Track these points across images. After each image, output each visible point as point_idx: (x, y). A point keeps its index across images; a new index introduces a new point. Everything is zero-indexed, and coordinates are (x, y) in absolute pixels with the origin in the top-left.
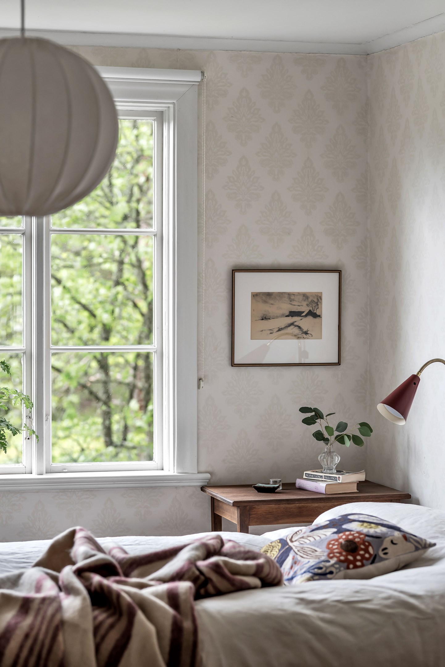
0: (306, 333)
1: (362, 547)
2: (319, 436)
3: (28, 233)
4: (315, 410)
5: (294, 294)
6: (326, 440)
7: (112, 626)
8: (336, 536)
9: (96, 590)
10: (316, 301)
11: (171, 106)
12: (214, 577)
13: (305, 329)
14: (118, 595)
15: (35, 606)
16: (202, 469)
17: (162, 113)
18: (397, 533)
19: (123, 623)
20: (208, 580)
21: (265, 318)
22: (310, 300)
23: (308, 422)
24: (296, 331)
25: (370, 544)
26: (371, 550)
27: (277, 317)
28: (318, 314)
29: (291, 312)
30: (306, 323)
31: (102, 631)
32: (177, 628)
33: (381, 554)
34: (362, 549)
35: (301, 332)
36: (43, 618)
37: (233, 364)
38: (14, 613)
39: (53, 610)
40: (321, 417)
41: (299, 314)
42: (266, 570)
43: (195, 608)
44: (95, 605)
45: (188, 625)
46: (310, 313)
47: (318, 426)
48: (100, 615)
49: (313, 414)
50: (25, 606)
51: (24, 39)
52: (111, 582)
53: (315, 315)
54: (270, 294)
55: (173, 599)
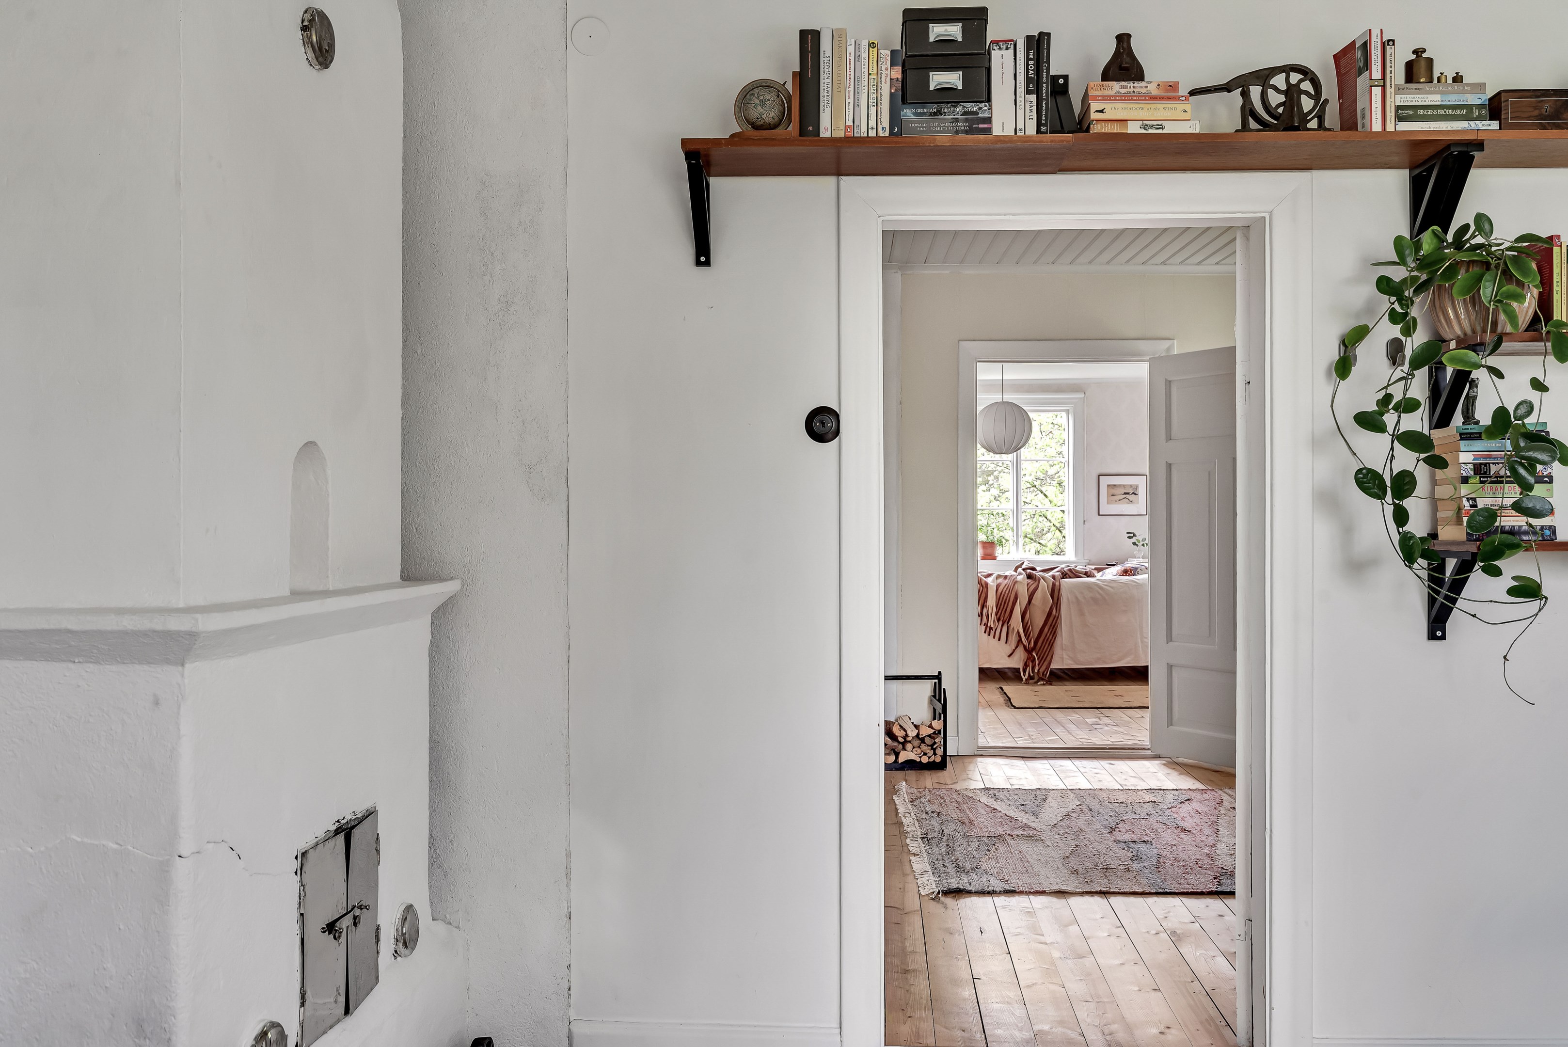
0: (1132, 502)
2: (1134, 544)
4: (1133, 533)
5: (1126, 485)
6: (1137, 545)
7: (1033, 584)
8: (1124, 567)
9: (1028, 575)
10: (1136, 488)
11: (1072, 407)
12: (1069, 573)
13: (1131, 500)
14: (1035, 575)
16: (1086, 558)
17: (1069, 410)
18: (1143, 567)
19: (1037, 583)
20: (1066, 574)
21: (1113, 495)
22: (1133, 488)
23: (1129, 537)
24: (1127, 501)
25: (1132, 570)
26: (1132, 572)
27: (1119, 495)
29: (1124, 493)
30: (1132, 497)
31: (1030, 585)
32: (1054, 584)
33: (1136, 574)
34: (1129, 572)
35: (1129, 501)
36: (1009, 579)
37: (1099, 515)
38: (1002, 579)
39: (1014, 579)
40: (1136, 536)
41: (1128, 494)
42: (1089, 573)
43: (1061, 580)
44: (1028, 578)
45: (1057, 584)
46: (1133, 493)
47: (1134, 540)
48: (1029, 581)
49: (1132, 535)
50: (1006, 577)
51: (1003, 402)
52: (1034, 572)
53: (1136, 494)
54: (1115, 485)
55: (1054, 577)
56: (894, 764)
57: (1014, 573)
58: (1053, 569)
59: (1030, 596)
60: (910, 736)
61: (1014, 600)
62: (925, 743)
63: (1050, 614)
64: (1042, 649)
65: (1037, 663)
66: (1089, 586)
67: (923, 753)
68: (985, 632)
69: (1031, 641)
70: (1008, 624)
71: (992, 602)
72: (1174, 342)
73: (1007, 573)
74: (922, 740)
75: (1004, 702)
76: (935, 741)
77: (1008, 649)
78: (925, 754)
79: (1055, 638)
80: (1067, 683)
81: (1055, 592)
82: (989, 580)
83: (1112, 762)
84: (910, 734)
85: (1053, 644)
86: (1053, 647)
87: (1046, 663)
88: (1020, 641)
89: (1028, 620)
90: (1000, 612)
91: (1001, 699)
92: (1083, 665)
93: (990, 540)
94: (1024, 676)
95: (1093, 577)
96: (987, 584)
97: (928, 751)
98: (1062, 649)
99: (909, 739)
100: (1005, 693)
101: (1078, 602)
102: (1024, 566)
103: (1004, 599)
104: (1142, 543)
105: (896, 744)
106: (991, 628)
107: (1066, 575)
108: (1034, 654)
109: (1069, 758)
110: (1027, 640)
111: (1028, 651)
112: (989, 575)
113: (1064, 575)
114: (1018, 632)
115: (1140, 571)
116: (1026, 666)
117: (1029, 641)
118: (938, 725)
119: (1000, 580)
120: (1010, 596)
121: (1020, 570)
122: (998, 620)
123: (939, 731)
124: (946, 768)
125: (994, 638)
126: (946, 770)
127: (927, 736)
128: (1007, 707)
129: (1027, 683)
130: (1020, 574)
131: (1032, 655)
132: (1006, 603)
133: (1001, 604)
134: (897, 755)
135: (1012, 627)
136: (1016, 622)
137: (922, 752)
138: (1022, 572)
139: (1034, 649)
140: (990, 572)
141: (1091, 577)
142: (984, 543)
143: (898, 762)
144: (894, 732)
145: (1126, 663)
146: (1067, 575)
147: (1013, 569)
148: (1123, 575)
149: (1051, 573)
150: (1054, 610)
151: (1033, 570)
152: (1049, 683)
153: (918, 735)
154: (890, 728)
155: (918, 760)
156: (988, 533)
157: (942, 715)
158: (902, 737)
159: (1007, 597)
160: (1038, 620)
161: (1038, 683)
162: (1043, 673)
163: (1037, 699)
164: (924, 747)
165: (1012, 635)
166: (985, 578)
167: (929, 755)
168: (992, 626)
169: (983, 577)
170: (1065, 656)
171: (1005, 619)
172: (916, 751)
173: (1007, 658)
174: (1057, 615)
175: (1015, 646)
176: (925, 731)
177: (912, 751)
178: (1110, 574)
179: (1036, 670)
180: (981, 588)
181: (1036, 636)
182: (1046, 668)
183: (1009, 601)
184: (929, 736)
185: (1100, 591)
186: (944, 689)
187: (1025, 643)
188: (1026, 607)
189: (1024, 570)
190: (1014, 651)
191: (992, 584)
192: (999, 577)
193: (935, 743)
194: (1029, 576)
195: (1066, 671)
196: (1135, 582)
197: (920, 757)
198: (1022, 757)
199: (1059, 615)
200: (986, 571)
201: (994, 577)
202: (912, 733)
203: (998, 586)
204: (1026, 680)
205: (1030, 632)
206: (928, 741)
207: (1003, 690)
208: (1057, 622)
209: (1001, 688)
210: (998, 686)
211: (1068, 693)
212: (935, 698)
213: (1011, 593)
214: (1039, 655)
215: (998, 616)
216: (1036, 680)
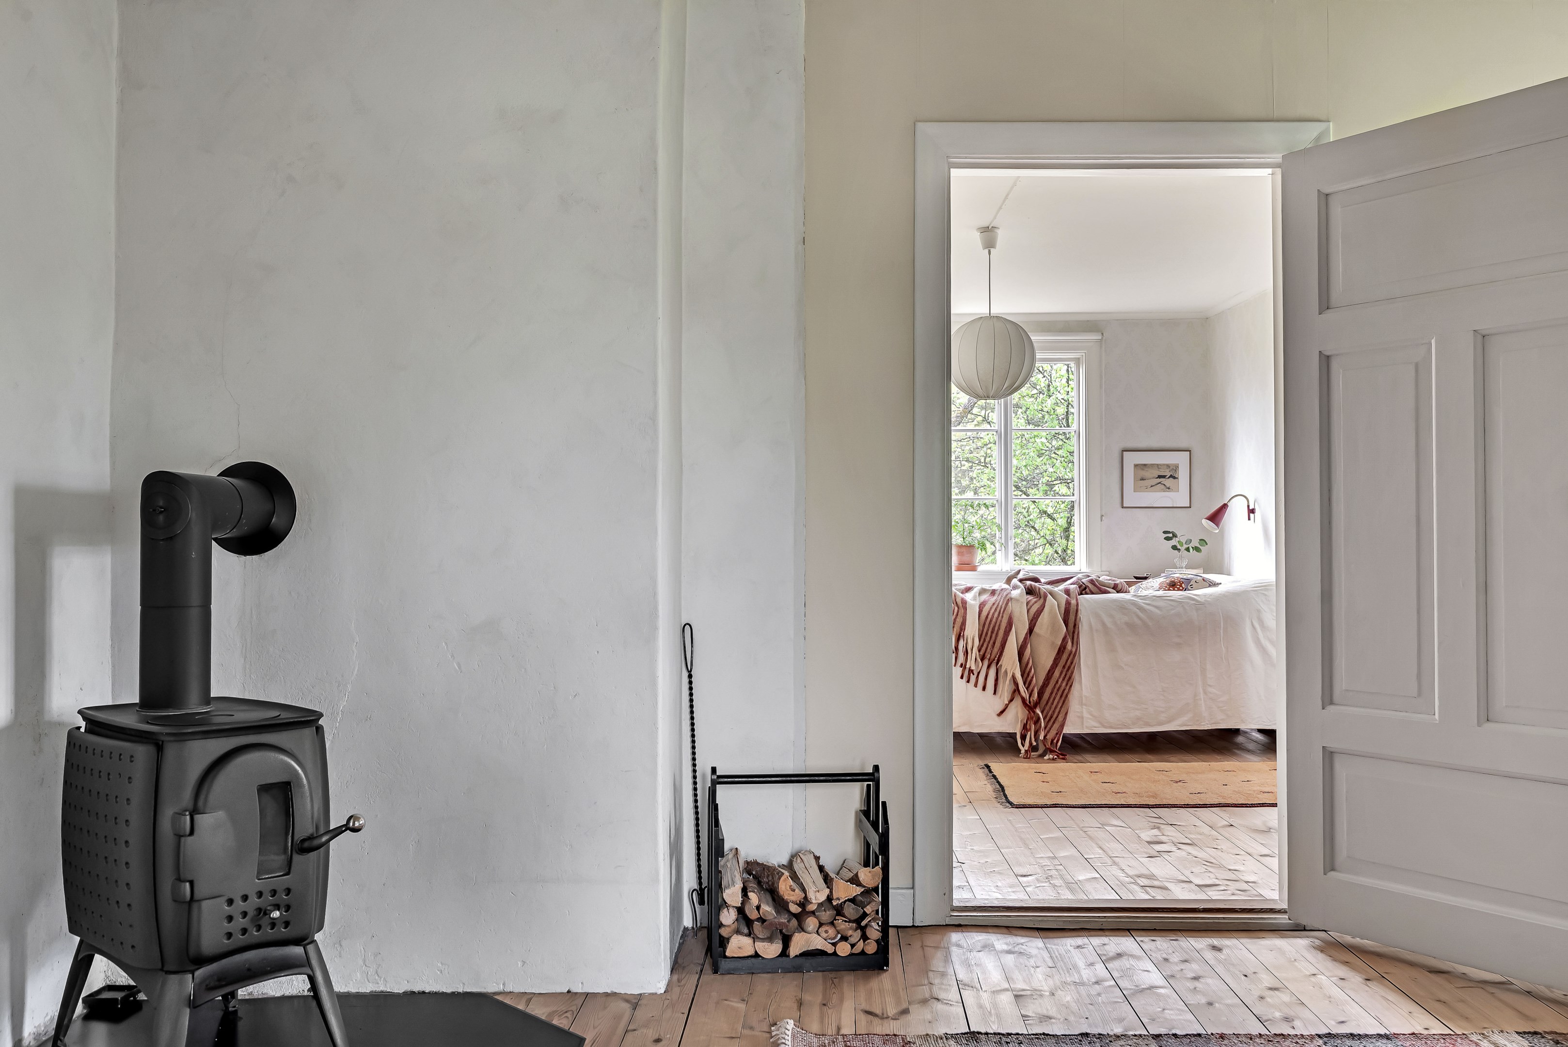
0: (1169, 488)
1: (1179, 584)
2: (1174, 548)
3: (999, 431)
4: (1173, 533)
5: (1160, 465)
6: (1179, 550)
7: (1036, 602)
8: (1165, 580)
9: (1028, 588)
10: (1175, 469)
11: (1084, 354)
12: (1090, 585)
13: (1168, 486)
14: (1039, 589)
15: (998, 593)
16: (1103, 570)
17: (1079, 358)
18: (1199, 577)
19: (1042, 600)
20: (1086, 587)
21: (1142, 479)
22: (1171, 468)
23: (1167, 539)
24: (1163, 487)
25: (1183, 583)
26: (1183, 585)
27: (1150, 479)
28: (1176, 477)
29: (1159, 476)
30: (1168, 482)
31: (1031, 604)
32: (1068, 603)
33: (1189, 587)
34: (1178, 585)
35: (1165, 488)
37: (1123, 507)
38: (988, 595)
39: (1007, 595)
40: (1176, 537)
41: (1164, 477)
42: (1120, 587)
43: (1078, 597)
44: (1027, 593)
45: (1073, 602)
46: (1171, 476)
47: (1174, 542)
48: (1030, 598)
49: (1171, 535)
50: (993, 592)
51: (990, 317)
52: (1037, 584)
53: (1174, 478)
54: (1145, 465)
55: (1067, 592)
56: (780, 959)
57: (1006, 586)
58: (1064, 580)
59: (1032, 620)
60: (814, 901)
61: (1006, 627)
62: (844, 916)
63: (1061, 650)
64: (1050, 704)
65: (1043, 725)
66: (1122, 607)
67: (839, 936)
68: (962, 677)
69: (1032, 691)
70: (997, 663)
71: (972, 630)
72: (1330, 125)
73: (996, 586)
74: (839, 911)
75: (994, 795)
76: (864, 912)
77: (998, 703)
78: (844, 938)
79: (1071, 686)
80: (1088, 757)
81: (1070, 616)
82: (968, 597)
83: (1216, 942)
84: (813, 898)
85: (1067, 696)
86: (1067, 700)
87: (1056, 726)
88: (1016, 690)
89: (1029, 659)
90: (985, 645)
91: (988, 788)
92: (1115, 728)
93: (967, 542)
94: (1023, 746)
95: (1126, 592)
96: (964, 602)
97: (850, 932)
98: (1081, 704)
99: (812, 907)
100: (994, 777)
101: (1106, 630)
102: (1020, 576)
103: (992, 626)
104: (1185, 546)
105: (783, 919)
106: (971, 671)
107: (1085, 589)
108: (1038, 711)
109: (1129, 930)
110: (1027, 689)
111: (1030, 707)
112: (968, 590)
113: (1083, 590)
114: (1014, 677)
115: (1195, 585)
116: (1025, 728)
117: (1030, 691)
118: (869, 876)
119: (984, 597)
120: (1001, 621)
121: (1015, 581)
122: (982, 659)
123: (876, 889)
124: (887, 966)
125: (976, 685)
126: (887, 970)
127: (849, 900)
128: (999, 805)
129: (1027, 757)
130: (1015, 587)
131: (1034, 712)
132: (994, 631)
133: (987, 634)
134: (786, 941)
135: (1003, 670)
136: (1010, 662)
137: (838, 933)
138: (1019, 584)
139: (1036, 704)
140: (969, 585)
141: (1122, 592)
142: (960, 547)
143: (789, 956)
144: (781, 893)
145: (1180, 726)
146: (1087, 589)
147: (1004, 582)
148: (1169, 590)
149: (1063, 586)
150: (1070, 643)
151: (1036, 582)
152: (1061, 757)
153: (829, 899)
154: (773, 884)
155: (830, 949)
156: (965, 533)
157: (880, 856)
158: (797, 904)
159: (996, 623)
160: (1045, 658)
161: (1046, 757)
162: (1052, 741)
163: (1046, 788)
164: (840, 922)
165: (1004, 682)
166: (962, 593)
167: (853, 940)
168: (973, 668)
169: (958, 593)
170: (1086, 715)
171: (992, 657)
172: (826, 932)
173: (996, 718)
174: (1074, 650)
175: (1009, 698)
176: (844, 891)
177: (817, 932)
178: (1151, 588)
179: (1041, 737)
180: (956, 608)
181: (1041, 683)
182: (1057, 734)
183: (999, 629)
184: (853, 900)
185: (1141, 614)
186: (884, 803)
187: (1023, 694)
188: (1025, 639)
189: (1021, 581)
190: (1007, 706)
191: (973, 602)
192: (983, 591)
193: (865, 915)
194: (1030, 591)
195: (1085, 737)
196: (1193, 599)
197: (834, 944)
198: (1038, 929)
199: (1076, 650)
200: (964, 583)
201: (976, 592)
202: (818, 895)
203: (982, 606)
204: (1026, 751)
205: (1033, 677)
206: (850, 911)
207: (990, 771)
208: (1074, 662)
209: (988, 767)
210: (982, 763)
211: (1094, 776)
212: (868, 818)
213: (1002, 617)
214: (1045, 712)
215: (982, 653)
216: (1040, 751)
